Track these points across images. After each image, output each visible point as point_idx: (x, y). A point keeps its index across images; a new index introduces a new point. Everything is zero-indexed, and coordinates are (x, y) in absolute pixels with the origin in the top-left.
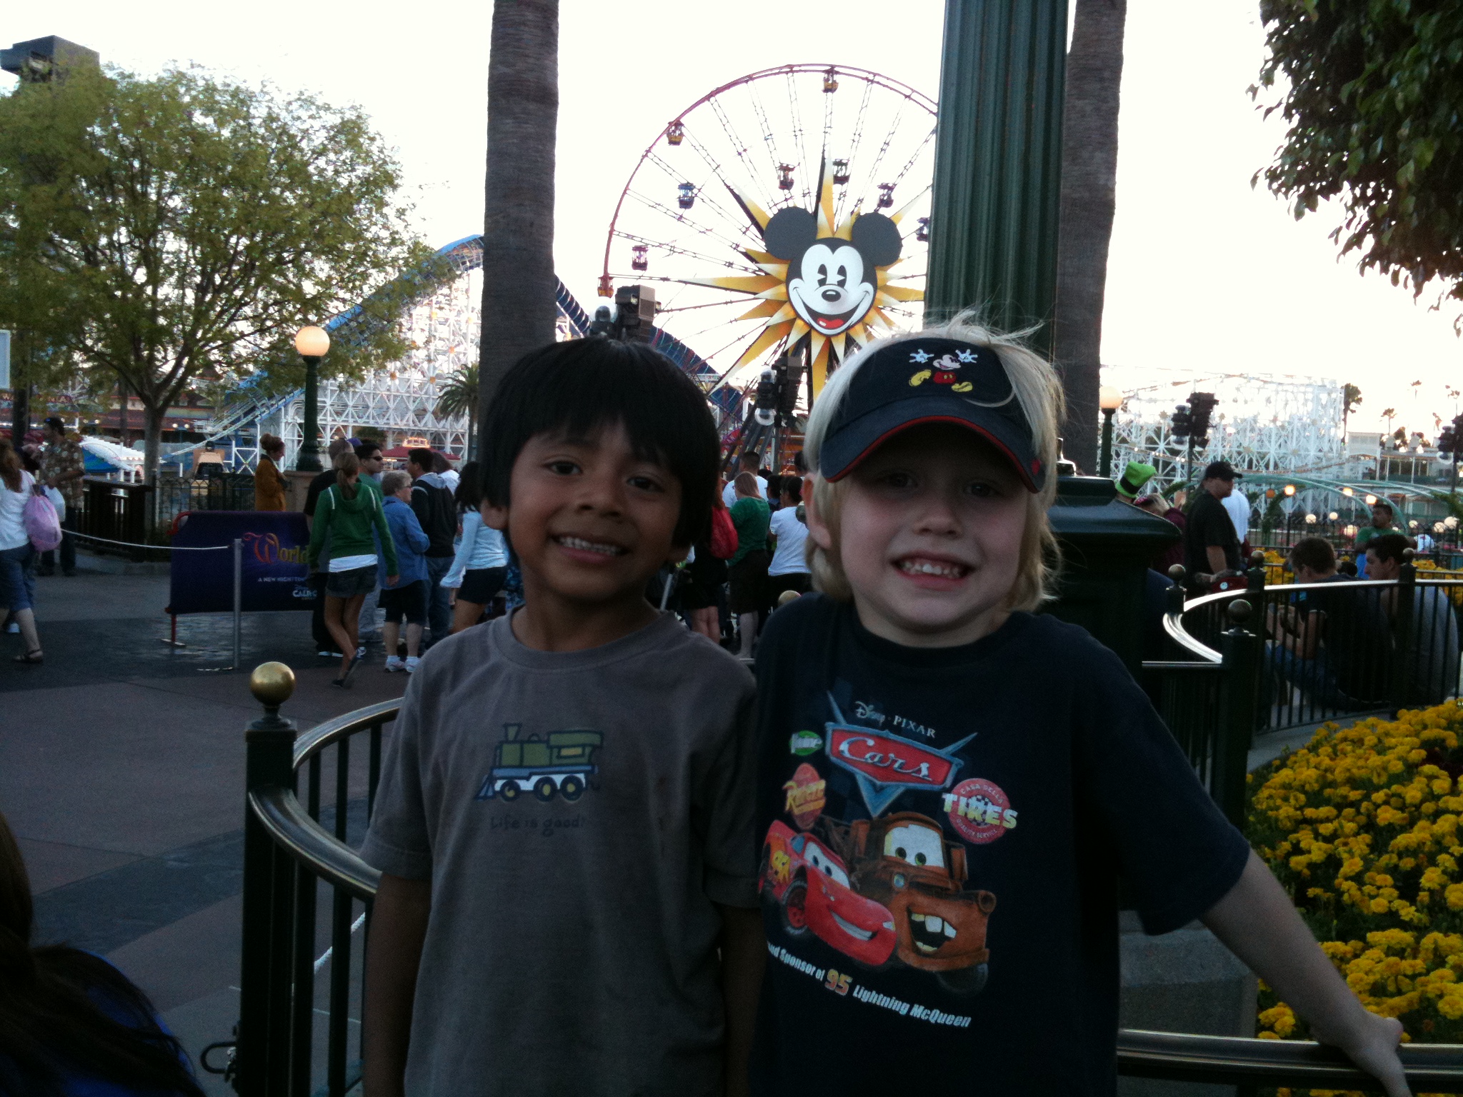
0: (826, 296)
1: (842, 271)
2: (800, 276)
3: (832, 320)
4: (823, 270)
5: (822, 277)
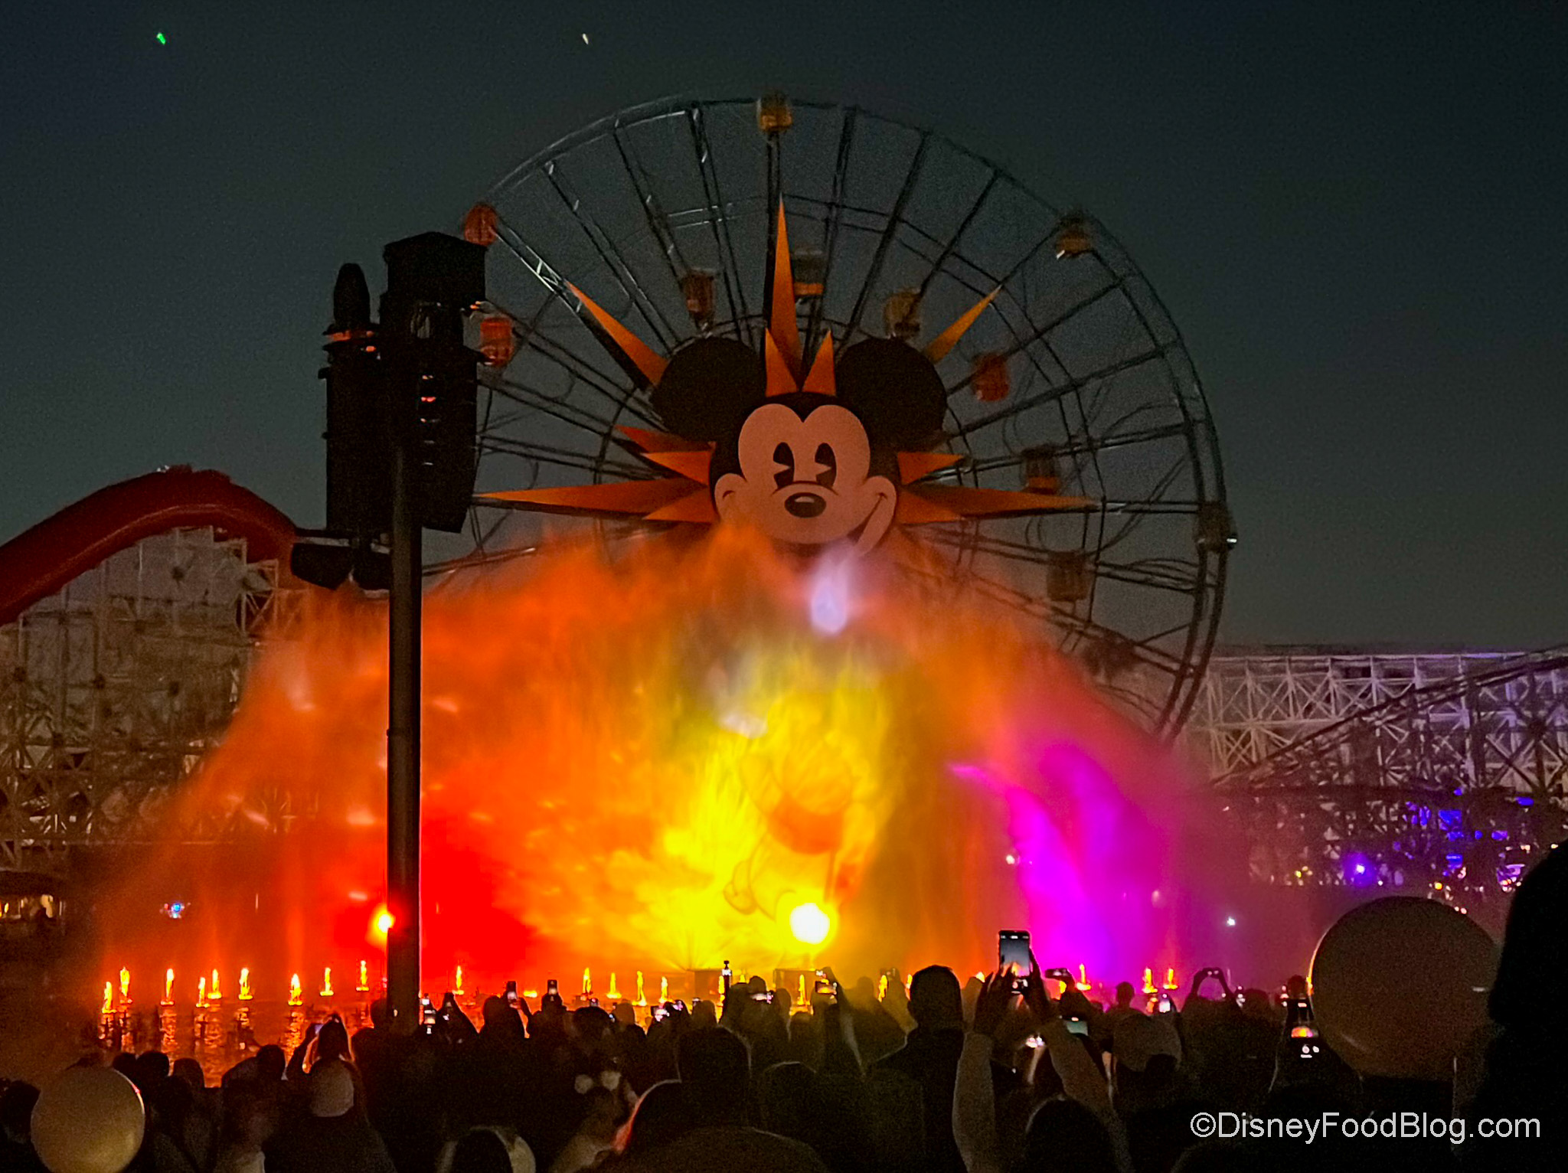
0: (791, 505)
1: (824, 454)
2: (739, 472)
4: (783, 454)
5: (784, 468)
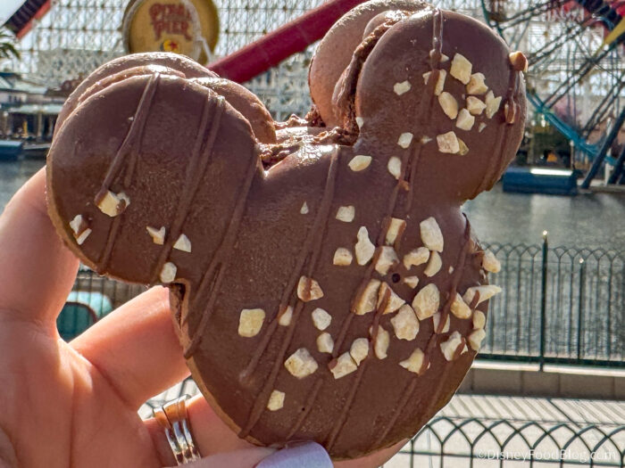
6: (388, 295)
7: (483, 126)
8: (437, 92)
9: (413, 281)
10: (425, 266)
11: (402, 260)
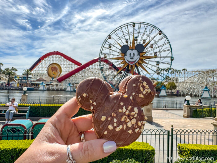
0: (131, 58)
2: (126, 55)
3: (132, 62)
4: (130, 54)
6: (127, 118)
7: (147, 94)
8: (140, 87)
9: (132, 117)
10: (134, 115)
11: (130, 113)
